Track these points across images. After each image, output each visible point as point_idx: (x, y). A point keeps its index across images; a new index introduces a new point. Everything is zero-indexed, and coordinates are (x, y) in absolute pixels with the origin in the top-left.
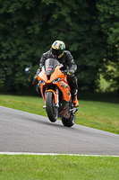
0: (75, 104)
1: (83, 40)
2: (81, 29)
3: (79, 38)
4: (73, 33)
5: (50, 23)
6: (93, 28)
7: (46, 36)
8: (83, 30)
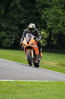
0: (40, 56)
1: (28, 17)
2: (27, 12)
3: (25, 16)
4: (22, 14)
5: (10, 8)
6: (33, 11)
7: (8, 16)
8: (28, 12)
